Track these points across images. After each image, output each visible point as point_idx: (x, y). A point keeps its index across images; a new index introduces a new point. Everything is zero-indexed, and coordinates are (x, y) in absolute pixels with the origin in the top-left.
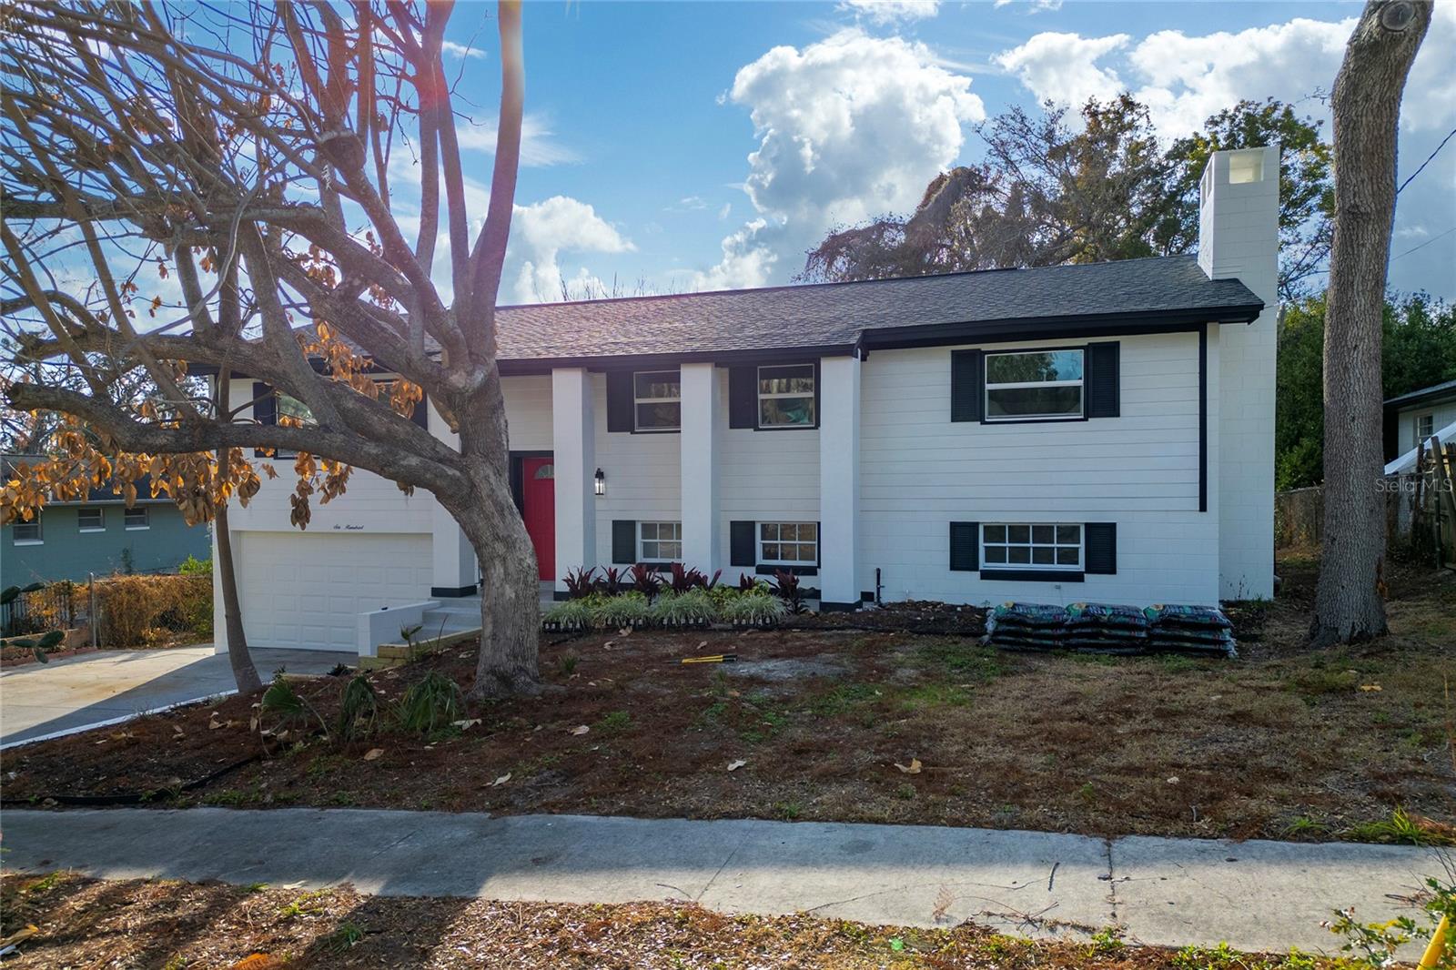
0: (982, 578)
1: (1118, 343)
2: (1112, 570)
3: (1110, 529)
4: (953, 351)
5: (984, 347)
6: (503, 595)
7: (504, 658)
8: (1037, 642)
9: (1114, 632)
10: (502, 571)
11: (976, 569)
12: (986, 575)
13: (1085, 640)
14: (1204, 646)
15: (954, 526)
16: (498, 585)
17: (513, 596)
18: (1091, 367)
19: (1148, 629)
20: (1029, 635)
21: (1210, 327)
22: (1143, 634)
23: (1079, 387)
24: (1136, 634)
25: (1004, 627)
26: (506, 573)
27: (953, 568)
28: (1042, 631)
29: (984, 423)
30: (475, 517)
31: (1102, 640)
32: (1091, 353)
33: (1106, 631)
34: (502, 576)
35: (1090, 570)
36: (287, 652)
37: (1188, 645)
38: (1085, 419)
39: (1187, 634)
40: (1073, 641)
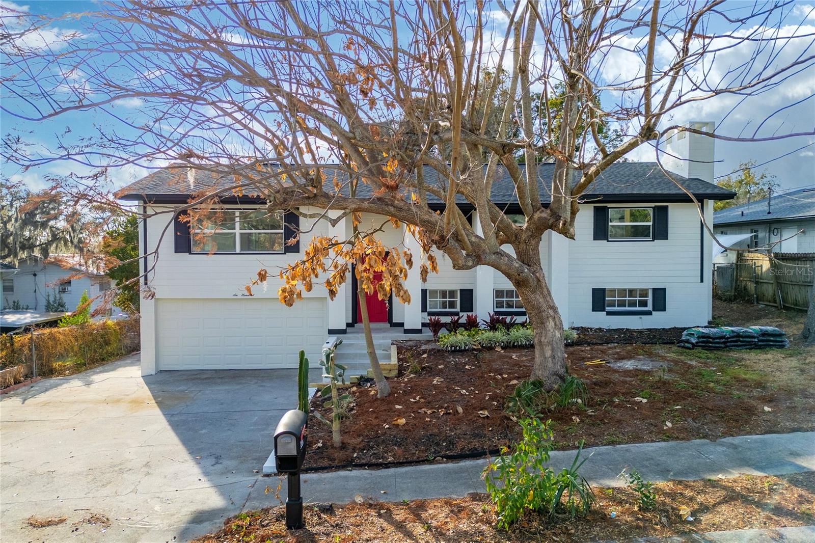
0: (607, 315)
1: (668, 206)
2: (664, 309)
3: (663, 290)
4: (594, 207)
5: (609, 205)
6: (555, 336)
7: (559, 367)
8: (714, 345)
9: (744, 339)
10: (553, 324)
11: (604, 310)
12: (609, 313)
13: (733, 344)
14: (777, 344)
15: (594, 290)
16: (552, 331)
17: (559, 336)
18: (656, 217)
19: (758, 338)
20: (711, 343)
21: (705, 200)
22: (756, 340)
23: (649, 226)
24: (753, 340)
25: (701, 340)
26: (555, 324)
27: (593, 310)
28: (716, 341)
29: (608, 241)
30: (538, 297)
31: (739, 343)
32: (656, 210)
33: (741, 339)
34: (554, 326)
35: (654, 310)
36: (198, 372)
37: (772, 343)
38: (653, 241)
39: (772, 339)
40: (728, 344)
